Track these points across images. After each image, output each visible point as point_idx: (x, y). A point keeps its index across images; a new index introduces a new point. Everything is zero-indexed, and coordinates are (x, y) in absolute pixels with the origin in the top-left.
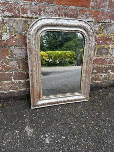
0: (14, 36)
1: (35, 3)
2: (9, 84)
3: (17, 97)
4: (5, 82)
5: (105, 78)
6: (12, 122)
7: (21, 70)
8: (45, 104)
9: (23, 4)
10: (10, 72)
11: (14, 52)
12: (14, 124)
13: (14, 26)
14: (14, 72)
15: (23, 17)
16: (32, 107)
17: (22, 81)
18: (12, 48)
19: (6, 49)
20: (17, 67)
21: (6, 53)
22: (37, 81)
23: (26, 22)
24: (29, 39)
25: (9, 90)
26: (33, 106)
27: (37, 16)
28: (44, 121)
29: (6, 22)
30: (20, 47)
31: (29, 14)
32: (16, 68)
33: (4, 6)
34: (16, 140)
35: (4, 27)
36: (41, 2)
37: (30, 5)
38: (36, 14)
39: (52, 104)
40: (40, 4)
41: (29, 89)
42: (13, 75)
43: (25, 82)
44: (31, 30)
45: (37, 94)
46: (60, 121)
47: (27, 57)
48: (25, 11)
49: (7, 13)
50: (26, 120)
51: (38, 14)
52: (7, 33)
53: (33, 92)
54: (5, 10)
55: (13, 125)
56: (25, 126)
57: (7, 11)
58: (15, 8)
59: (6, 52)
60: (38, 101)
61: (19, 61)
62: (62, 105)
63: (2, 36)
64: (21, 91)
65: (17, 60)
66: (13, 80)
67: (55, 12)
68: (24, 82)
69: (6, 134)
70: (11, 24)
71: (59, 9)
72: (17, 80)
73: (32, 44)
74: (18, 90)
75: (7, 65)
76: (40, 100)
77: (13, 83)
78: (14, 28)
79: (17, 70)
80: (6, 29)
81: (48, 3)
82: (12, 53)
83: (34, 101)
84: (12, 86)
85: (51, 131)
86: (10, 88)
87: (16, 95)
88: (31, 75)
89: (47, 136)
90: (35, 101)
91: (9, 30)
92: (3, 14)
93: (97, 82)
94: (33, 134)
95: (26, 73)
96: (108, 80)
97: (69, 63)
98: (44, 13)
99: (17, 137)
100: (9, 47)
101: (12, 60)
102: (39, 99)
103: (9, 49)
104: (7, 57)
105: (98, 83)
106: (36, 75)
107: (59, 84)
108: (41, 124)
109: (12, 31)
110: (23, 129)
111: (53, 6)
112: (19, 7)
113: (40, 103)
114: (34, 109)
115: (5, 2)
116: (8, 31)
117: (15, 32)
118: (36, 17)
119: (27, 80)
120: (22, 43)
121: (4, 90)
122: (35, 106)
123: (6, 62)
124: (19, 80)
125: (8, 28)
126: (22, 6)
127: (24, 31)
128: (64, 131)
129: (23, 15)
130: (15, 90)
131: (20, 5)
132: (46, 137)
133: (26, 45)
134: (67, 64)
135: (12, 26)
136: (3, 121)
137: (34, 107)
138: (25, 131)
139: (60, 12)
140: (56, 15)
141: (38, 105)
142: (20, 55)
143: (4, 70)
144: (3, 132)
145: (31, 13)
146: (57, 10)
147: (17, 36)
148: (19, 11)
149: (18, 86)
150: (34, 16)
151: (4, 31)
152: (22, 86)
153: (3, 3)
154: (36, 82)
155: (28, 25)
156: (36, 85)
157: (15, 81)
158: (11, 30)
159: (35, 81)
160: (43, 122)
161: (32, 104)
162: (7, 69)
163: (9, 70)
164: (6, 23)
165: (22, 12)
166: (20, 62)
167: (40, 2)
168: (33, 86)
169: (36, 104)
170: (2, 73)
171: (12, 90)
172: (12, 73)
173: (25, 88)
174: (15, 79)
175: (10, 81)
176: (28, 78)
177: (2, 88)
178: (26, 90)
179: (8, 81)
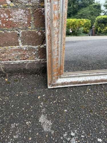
2: (15, 50)
3: (28, 70)
4: (10, 47)
6: (21, 107)
7: (32, 28)
8: (68, 84)
10: (16, 32)
12: (23, 109)
14: (22, 31)
16: (48, 86)
17: (35, 47)
20: (26, 23)
22: (58, 47)
25: (16, 61)
26: (50, 84)
28: (67, 109)
32: (24, 24)
34: (26, 136)
39: (77, 84)
42: (21, 36)
43: (40, 49)
45: (57, 69)
46: (91, 111)
50: (41, 105)
53: (52, 65)
55: (23, 111)
56: (40, 114)
60: (57, 78)
61: (29, 10)
62: (91, 85)
64: (33, 63)
66: (21, 45)
68: (37, 50)
69: (13, 126)
72: (27, 46)
74: (29, 61)
75: (9, 17)
76: (60, 78)
77: (20, 50)
79: (26, 28)
83: (52, 79)
84: (19, 54)
85: (78, 127)
86: (17, 57)
87: (27, 68)
88: (48, 36)
89: (73, 134)
90: (54, 78)
94: (52, 129)
95: (40, 34)
97: (83, 32)
99: (29, 132)
102: (59, 75)
104: (8, 2)
106: (58, 36)
107: (77, 55)
108: (62, 113)
110: (37, 119)
113: (60, 81)
114: (52, 89)
119: (42, 46)
121: (10, 60)
122: (53, 85)
123: (8, 12)
124: (30, 46)
128: (99, 129)
130: (25, 61)
132: (72, 137)
134: (81, 33)
136: (9, 104)
137: (51, 86)
138: (40, 123)
141: (58, 85)
143: (5, 27)
144: (8, 122)
149: (28, 54)
152: (35, 55)
154: (56, 50)
156: (56, 54)
157: (25, 47)
159: (54, 47)
160: (66, 111)
161: (49, 82)
162: (11, 26)
163: (14, 27)
166: (31, 13)
168: (51, 56)
169: (54, 82)
170: (3, 32)
171: (21, 61)
172: (18, 33)
173: (39, 58)
174: (23, 44)
175: (17, 46)
176: (43, 42)
177: (5, 57)
178: (40, 61)
179: (14, 47)
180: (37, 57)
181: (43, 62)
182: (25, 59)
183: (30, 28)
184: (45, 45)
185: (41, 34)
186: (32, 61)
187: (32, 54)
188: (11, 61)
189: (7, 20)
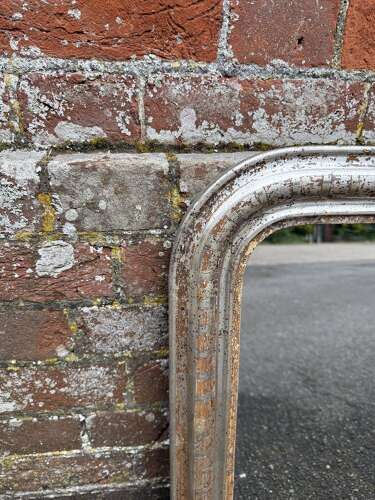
0: (100, 250)
1: (227, 67)
2: (65, 461)
4: (49, 454)
7: (126, 407)
9: (160, 76)
10: (76, 416)
11: (96, 329)
13: (102, 205)
14: (93, 415)
15: (153, 147)
17: (133, 450)
18: (86, 309)
19: (55, 315)
20: (111, 394)
21: (57, 332)
23: (173, 177)
24: (183, 273)
25: (64, 487)
27: (232, 135)
29: (58, 184)
30: (133, 306)
31: (189, 128)
32: (102, 398)
33: (55, 96)
35: (48, 210)
36: (262, 62)
37: (197, 81)
38: (225, 122)
40: (251, 72)
41: (160, 482)
42: (88, 426)
43: (147, 453)
44: (199, 226)
47: (166, 344)
48: (163, 113)
49: (69, 132)
51: (239, 123)
52: (65, 238)
54: (61, 113)
57: (72, 121)
58: (110, 102)
59: (57, 327)
61: (122, 368)
63: (39, 257)
64: (124, 491)
65: (111, 362)
66: (87, 447)
67: (331, 109)
68: (140, 455)
70: (89, 195)
71: (356, 91)
72: (105, 449)
73: (200, 299)
74: (111, 485)
75: (61, 385)
77: (84, 459)
78: (102, 212)
79: (109, 406)
80: (62, 220)
81: (299, 64)
82: (87, 332)
84: (79, 469)
86: (71, 479)
91: (77, 222)
92: (52, 138)
95: (151, 417)
98: (270, 120)
100: (73, 306)
101: (86, 365)
103: (72, 316)
104: (62, 352)
109: (95, 230)
111: (325, 76)
112: (135, 96)
115: (61, 73)
116: (69, 229)
117: (110, 233)
118: (226, 139)
119: (157, 445)
120: (140, 285)
121: (45, 487)
123: (58, 376)
124: (116, 448)
125: (72, 214)
126: (151, 86)
127: (157, 224)
129: (152, 134)
130: (96, 486)
131: (143, 83)
135: (92, 206)
139: (356, 107)
140: (335, 124)
142: (126, 341)
143: (43, 408)
145: (198, 124)
146: (342, 100)
147: (117, 254)
148: (134, 114)
149: (109, 468)
150: (214, 138)
151: (48, 228)
152: (131, 468)
153: (50, 78)
155: (181, 193)
157: (98, 452)
158: (88, 223)
162: (60, 405)
163: (69, 407)
164: (61, 189)
165: (150, 119)
166: (128, 372)
167: (252, 61)
170: (35, 420)
171: (82, 488)
172: (82, 418)
173: (145, 477)
174: (94, 445)
175: (75, 451)
176: (160, 435)
177: (31, 479)
178: (148, 484)
179: (65, 452)
180: (139, 475)
181: (158, 487)
182: (95, 480)
183: (122, 405)
184: (167, 442)
185: (156, 418)
186: (120, 485)
187: (122, 466)
188: (48, 491)
189: (53, 392)
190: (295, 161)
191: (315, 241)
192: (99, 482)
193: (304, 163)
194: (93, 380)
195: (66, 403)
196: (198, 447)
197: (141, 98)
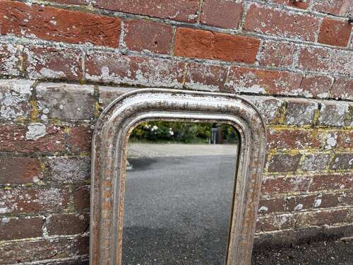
0: (59, 128)
1: (123, 51)
2: (33, 244)
4: (24, 240)
5: (287, 223)
7: (69, 211)
9: (92, 52)
10: (41, 217)
11: (55, 168)
13: (61, 107)
14: (50, 216)
15: (88, 82)
17: (71, 237)
18: (50, 158)
19: (34, 160)
20: (61, 204)
21: (34, 169)
23: (96, 96)
24: (99, 140)
25: (31, 261)
27: (126, 80)
29: (41, 96)
30: (74, 156)
31: (105, 75)
32: (56, 206)
33: (41, 56)
35: (35, 108)
36: (139, 50)
37: (110, 55)
38: (123, 74)
40: (134, 53)
41: (86, 257)
42: (47, 222)
43: (79, 239)
44: (107, 119)
47: (88, 177)
48: (94, 68)
49: (47, 73)
51: (129, 75)
52: (42, 122)
54: (44, 64)
57: (49, 68)
58: (68, 61)
59: (34, 166)
61: (67, 189)
63: (28, 130)
64: (66, 263)
65: (61, 186)
66: (46, 235)
67: (170, 73)
68: (76, 241)
70: (55, 102)
71: (181, 65)
72: (56, 236)
73: (106, 152)
74: (58, 260)
75: (33, 198)
77: (45, 242)
78: (61, 110)
79: (60, 211)
80: (41, 113)
81: (155, 52)
82: (50, 169)
84: (40, 249)
86: (35, 256)
91: (48, 115)
92: (38, 74)
93: (269, 232)
95: (82, 217)
96: (296, 227)
98: (143, 75)
100: (43, 156)
101: (48, 187)
103: (43, 161)
104: (36, 180)
105: (270, 236)
109: (57, 118)
111: (168, 58)
112: (80, 59)
115: (45, 46)
116: (44, 117)
117: (64, 120)
118: (123, 82)
119: (85, 234)
120: (78, 146)
121: (19, 261)
123: (33, 193)
124: (62, 236)
125: (46, 111)
126: (88, 56)
127: (88, 117)
129: (88, 77)
130: (49, 261)
131: (84, 54)
133: (90, 149)
135: (56, 107)
139: (182, 72)
140: (173, 79)
142: (70, 175)
143: (22, 211)
145: (110, 74)
146: (175, 69)
147: (67, 130)
148: (80, 67)
149: (58, 249)
150: (118, 80)
151: (34, 117)
152: (70, 249)
153: (39, 48)
155: (100, 104)
156: (106, 256)
157: (52, 238)
158: (54, 115)
162: (32, 210)
163: (37, 211)
164: (42, 99)
165: (87, 70)
166: (70, 191)
167: (134, 49)
168: (97, 259)
170: (17, 218)
171: (41, 261)
172: (44, 218)
173: (78, 254)
174: (50, 234)
175: (38, 238)
176: (86, 228)
177: (11, 256)
178: (80, 258)
179: (33, 239)
180: (74, 253)
182: (49, 256)
183: (66, 210)
185: (85, 218)
186: (63, 259)
187: (65, 247)
188: (21, 264)
189: (29, 202)
190: (150, 94)
191: (212, 143)
192: (51, 258)
193: (153, 95)
194: (52, 195)
195: (35, 208)
196: (104, 226)
197: (83, 60)
